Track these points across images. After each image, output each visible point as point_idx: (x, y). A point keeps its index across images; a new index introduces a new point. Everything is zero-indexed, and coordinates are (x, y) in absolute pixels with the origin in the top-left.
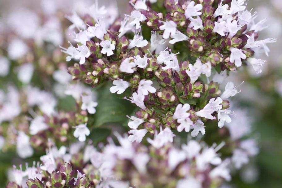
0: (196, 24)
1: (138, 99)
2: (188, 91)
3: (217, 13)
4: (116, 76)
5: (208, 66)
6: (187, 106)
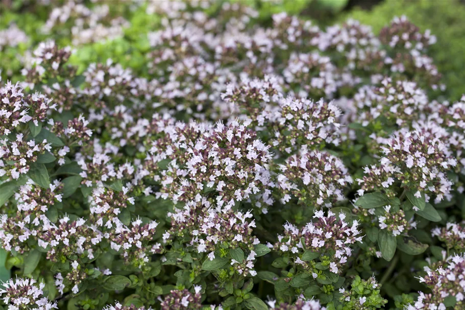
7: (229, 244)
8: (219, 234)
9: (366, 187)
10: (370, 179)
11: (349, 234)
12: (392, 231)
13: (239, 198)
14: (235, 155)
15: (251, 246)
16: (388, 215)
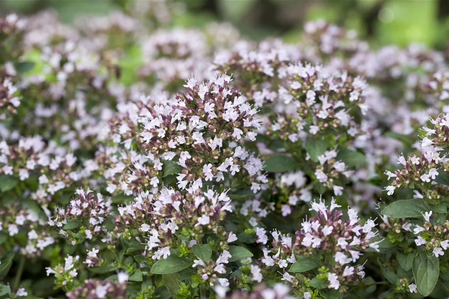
0: (212, 116)
1: (182, 162)
2: (211, 156)
3: (225, 108)
4: (167, 150)
5: (220, 141)
6: (210, 165)
7: (191, 231)
8: (177, 216)
9: (398, 182)
10: (405, 172)
11: (358, 234)
12: (432, 250)
13: (209, 177)
14: (207, 114)
15: (224, 244)
16: (428, 225)
